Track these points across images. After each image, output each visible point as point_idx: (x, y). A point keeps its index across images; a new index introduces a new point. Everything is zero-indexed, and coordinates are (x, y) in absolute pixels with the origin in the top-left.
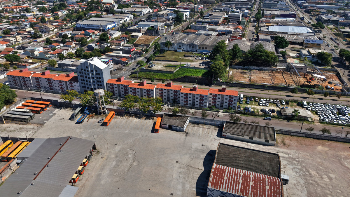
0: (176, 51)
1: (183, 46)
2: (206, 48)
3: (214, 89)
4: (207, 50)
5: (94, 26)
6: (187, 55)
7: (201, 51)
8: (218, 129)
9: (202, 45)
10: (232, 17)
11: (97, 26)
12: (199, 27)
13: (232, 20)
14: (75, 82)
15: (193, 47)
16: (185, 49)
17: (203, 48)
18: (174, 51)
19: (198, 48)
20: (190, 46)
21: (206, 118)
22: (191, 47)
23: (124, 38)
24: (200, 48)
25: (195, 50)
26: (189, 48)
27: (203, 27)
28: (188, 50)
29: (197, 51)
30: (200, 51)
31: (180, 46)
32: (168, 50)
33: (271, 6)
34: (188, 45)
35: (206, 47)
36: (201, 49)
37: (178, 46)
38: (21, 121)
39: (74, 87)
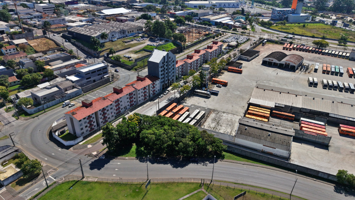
0: (112, 41)
1: (115, 34)
2: (133, 31)
4: (133, 32)
7: (130, 34)
9: (130, 30)
10: (47, 8)
13: (47, 12)
14: (157, 81)
15: (123, 33)
17: (131, 32)
18: (109, 41)
19: (127, 33)
20: (121, 33)
22: (122, 33)
23: (10, 50)
24: (128, 32)
26: (120, 35)
27: (61, 21)
28: (120, 37)
29: (127, 36)
31: (113, 35)
32: (106, 42)
34: (119, 33)
35: (133, 30)
37: (111, 36)
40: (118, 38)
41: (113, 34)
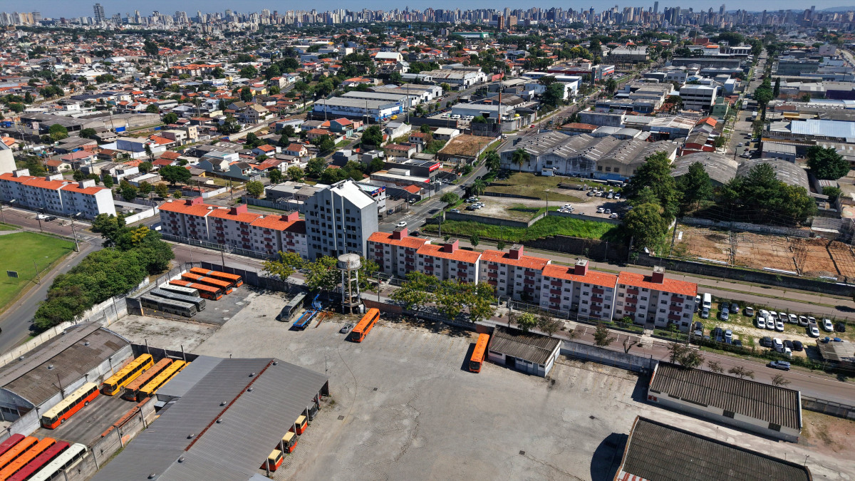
0: (539, 174)
1: (557, 162)
2: (616, 170)
3: (634, 274)
4: (618, 173)
5: (352, 111)
6: (565, 183)
7: (603, 175)
8: (636, 378)
9: (607, 163)
10: (689, 95)
11: (359, 110)
12: (601, 119)
13: (689, 102)
14: (300, 235)
15: (583, 166)
16: (562, 170)
17: (608, 169)
18: (534, 173)
19: (594, 169)
20: (574, 164)
21: (604, 347)
22: (578, 165)
23: (416, 139)
24: (600, 168)
25: (586, 174)
26: (571, 167)
28: (570, 172)
29: (592, 176)
30: (599, 176)
31: (549, 163)
32: (518, 171)
33: (802, 68)
34: (569, 161)
35: (617, 166)
36: (604, 170)
37: (545, 163)
38: (176, 313)
39: (296, 245)
40: (564, 173)
41: (550, 159)
